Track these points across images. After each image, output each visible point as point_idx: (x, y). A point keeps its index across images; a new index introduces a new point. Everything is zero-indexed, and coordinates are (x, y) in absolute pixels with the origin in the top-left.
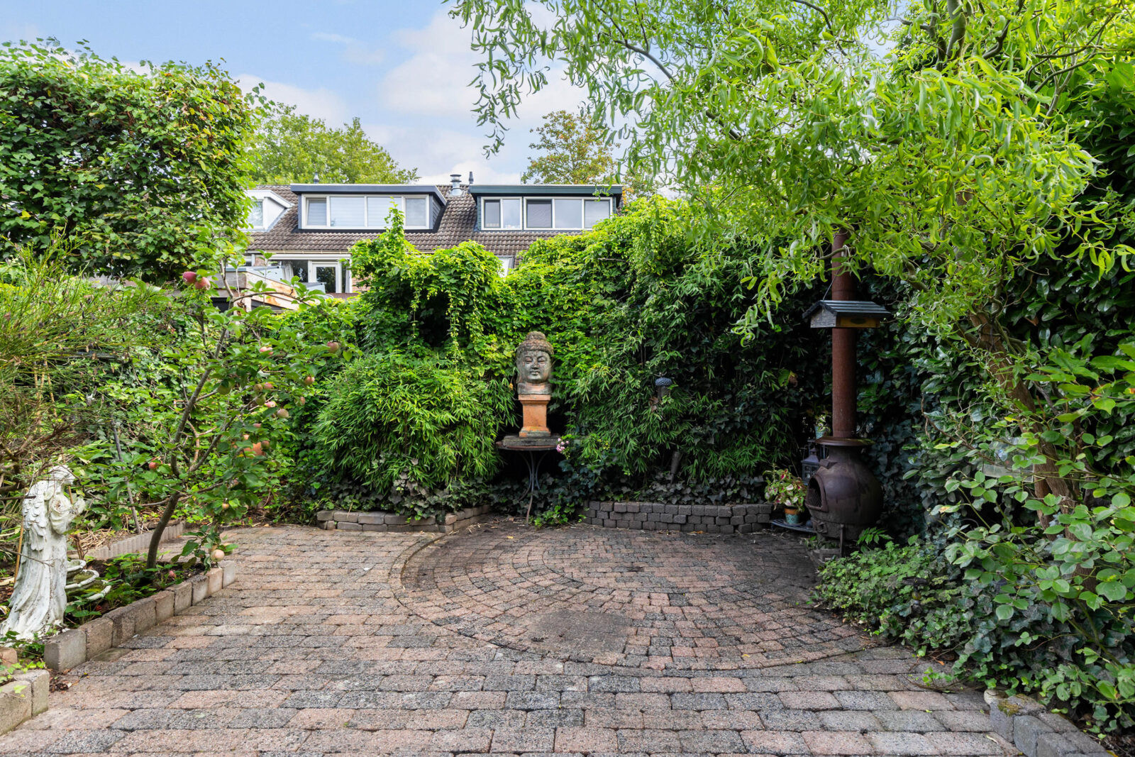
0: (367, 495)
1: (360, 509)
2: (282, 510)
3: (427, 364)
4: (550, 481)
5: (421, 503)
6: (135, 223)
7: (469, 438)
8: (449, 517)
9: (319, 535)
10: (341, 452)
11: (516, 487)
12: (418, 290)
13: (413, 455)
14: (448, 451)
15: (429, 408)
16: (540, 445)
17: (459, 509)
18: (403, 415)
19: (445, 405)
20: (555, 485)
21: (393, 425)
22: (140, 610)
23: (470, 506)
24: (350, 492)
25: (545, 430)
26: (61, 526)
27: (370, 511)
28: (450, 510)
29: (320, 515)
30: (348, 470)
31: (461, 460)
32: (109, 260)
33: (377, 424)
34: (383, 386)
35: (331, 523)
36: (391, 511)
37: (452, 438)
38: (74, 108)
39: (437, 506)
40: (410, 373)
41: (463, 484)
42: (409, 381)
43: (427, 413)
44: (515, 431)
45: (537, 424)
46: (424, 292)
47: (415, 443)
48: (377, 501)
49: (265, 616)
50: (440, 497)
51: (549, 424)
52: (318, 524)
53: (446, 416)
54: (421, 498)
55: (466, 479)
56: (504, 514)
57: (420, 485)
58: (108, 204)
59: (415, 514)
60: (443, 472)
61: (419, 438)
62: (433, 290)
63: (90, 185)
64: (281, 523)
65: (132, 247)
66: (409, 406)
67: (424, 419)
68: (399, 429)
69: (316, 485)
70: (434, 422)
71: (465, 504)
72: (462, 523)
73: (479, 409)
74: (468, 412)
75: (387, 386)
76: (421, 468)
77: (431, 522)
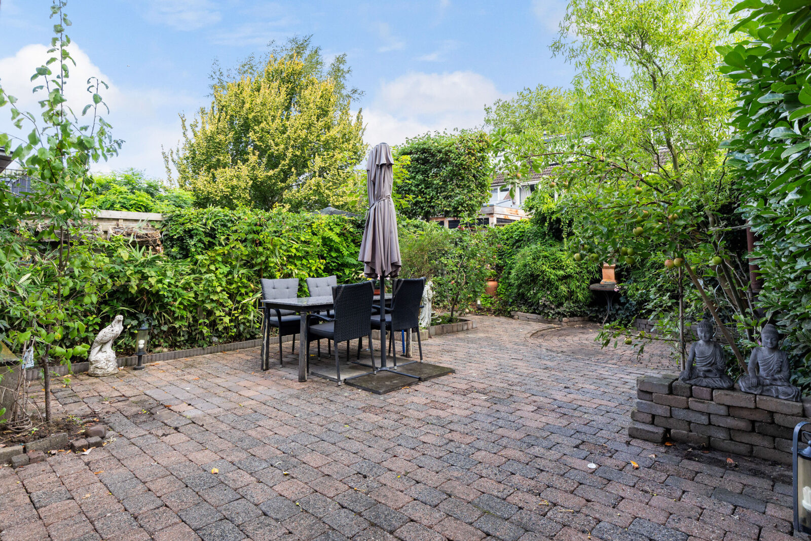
0: (531, 306)
1: (528, 312)
2: (499, 310)
3: (553, 249)
4: (617, 307)
5: (552, 311)
6: (451, 196)
7: (573, 285)
8: (564, 319)
9: (511, 320)
10: (520, 286)
11: (602, 309)
12: (548, 217)
13: (548, 289)
14: (563, 288)
15: (554, 269)
16: (608, 288)
17: (570, 317)
18: (543, 272)
19: (561, 268)
20: (619, 309)
21: (538, 275)
22: (448, 326)
23: (576, 315)
24: (524, 304)
25: (613, 281)
26: (430, 298)
27: (532, 313)
28: (565, 316)
29: (512, 313)
30: (523, 294)
31: (571, 293)
32: (443, 211)
33: (532, 275)
34: (534, 259)
35: (516, 317)
36: (539, 314)
37: (566, 283)
38: (433, 155)
39: (559, 313)
40: (546, 253)
41: (572, 305)
42: (545, 257)
43: (554, 271)
44: (598, 281)
45: (609, 278)
46: (550, 218)
47: (548, 284)
48: (534, 309)
49: (481, 335)
50: (561, 310)
51: (616, 279)
52: (512, 317)
53: (561, 273)
54: (551, 308)
55: (573, 303)
56: (595, 322)
57: (551, 303)
58: (443, 189)
59: (549, 315)
60: (561, 298)
61: (549, 281)
62: (554, 217)
63: (438, 184)
64: (498, 315)
65: (450, 205)
66: (544, 267)
67: (552, 274)
68: (540, 278)
69: (511, 300)
70: (557, 275)
71: (573, 315)
72: (572, 323)
73: (578, 270)
74: (572, 271)
75: (536, 258)
76: (552, 296)
77: (557, 320)
